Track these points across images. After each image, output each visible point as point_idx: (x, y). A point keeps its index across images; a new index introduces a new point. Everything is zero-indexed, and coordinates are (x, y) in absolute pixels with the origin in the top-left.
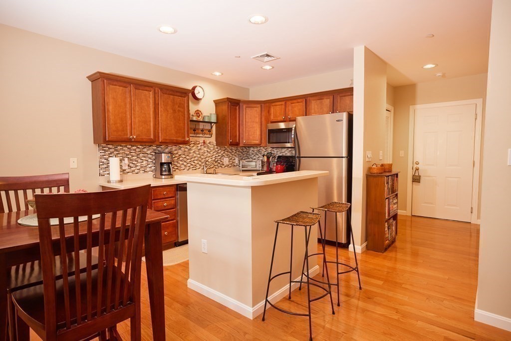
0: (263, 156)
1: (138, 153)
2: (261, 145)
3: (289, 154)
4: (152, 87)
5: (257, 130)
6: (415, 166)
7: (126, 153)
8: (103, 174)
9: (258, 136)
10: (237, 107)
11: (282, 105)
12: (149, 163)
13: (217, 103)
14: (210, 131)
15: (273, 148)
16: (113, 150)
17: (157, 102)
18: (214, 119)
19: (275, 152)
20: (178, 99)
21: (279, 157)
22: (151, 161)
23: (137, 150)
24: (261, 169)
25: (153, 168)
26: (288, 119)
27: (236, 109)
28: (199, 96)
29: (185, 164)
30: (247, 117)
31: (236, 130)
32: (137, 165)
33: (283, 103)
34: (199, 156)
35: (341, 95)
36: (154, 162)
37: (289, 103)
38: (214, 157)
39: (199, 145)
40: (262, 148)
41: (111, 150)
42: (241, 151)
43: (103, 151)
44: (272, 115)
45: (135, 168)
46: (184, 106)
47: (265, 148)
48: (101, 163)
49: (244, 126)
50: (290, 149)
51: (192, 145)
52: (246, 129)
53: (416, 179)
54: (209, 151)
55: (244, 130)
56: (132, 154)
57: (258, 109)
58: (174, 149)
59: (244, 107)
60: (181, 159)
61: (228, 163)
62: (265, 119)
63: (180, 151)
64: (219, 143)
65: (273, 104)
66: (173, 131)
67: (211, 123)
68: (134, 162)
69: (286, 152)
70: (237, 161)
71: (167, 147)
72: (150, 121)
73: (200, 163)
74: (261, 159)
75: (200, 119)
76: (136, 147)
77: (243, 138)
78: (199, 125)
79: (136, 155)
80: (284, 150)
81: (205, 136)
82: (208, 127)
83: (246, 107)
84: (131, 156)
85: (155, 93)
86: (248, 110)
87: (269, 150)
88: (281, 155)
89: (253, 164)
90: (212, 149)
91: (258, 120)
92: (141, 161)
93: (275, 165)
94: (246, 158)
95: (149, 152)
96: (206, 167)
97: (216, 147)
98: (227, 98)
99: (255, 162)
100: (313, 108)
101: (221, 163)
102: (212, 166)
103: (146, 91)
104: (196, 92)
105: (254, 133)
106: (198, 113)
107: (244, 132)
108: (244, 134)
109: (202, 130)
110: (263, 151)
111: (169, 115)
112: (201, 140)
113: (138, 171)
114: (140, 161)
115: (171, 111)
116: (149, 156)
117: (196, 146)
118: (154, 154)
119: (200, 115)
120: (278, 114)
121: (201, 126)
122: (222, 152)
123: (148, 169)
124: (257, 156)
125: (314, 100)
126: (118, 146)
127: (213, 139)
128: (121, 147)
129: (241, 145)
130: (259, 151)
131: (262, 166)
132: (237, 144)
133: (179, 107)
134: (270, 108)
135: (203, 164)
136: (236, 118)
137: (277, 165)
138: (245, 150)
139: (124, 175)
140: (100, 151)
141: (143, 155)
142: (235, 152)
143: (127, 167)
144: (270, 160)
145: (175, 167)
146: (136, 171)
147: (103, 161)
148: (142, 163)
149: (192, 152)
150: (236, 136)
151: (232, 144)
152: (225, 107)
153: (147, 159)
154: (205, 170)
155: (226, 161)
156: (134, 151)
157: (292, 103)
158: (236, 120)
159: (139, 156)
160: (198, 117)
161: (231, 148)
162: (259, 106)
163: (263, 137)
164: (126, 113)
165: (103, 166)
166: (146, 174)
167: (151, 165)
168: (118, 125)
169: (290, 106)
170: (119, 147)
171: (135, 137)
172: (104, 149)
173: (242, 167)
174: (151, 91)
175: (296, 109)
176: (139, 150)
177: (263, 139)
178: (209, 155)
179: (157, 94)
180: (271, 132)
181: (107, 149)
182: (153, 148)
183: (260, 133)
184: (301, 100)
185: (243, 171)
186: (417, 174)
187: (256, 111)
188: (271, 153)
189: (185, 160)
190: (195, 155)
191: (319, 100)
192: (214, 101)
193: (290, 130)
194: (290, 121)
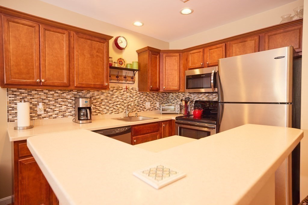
0: (182, 100)
1: (56, 98)
2: (180, 91)
3: (205, 99)
4: (66, 29)
5: (175, 76)
7: (42, 97)
8: (12, 119)
9: (177, 83)
10: (158, 56)
11: (200, 52)
12: (68, 108)
13: (140, 52)
14: (132, 78)
15: (190, 93)
16: (27, 95)
17: (72, 46)
18: (135, 67)
19: (193, 97)
20: (96, 45)
21: (196, 102)
22: (71, 105)
23: (55, 95)
24: (179, 112)
25: (73, 112)
26: (207, 65)
27: (156, 58)
28: (122, 45)
29: (107, 108)
30: (166, 65)
31: (157, 77)
32: (55, 109)
33: (201, 50)
34: (121, 100)
35: (270, 34)
36: (74, 106)
37: (207, 50)
38: (136, 101)
39: (122, 91)
40: (180, 93)
41: (23, 95)
42: (162, 96)
43: (13, 96)
44: (190, 62)
45: (52, 113)
46: (103, 52)
47: (183, 93)
48: (11, 109)
49: (164, 73)
50: (207, 95)
51: (115, 91)
52: (165, 76)
54: (132, 96)
55: (164, 77)
56: (49, 98)
57: (177, 58)
58: (96, 94)
59: (164, 56)
60: (103, 103)
61: (149, 107)
62: (183, 67)
63: (102, 96)
64: (141, 89)
66: (90, 76)
67: (134, 70)
68: (51, 107)
69: (203, 97)
70: (158, 105)
71: (89, 92)
72: (63, 65)
73: (123, 107)
74: (179, 103)
75: (123, 66)
76: (54, 92)
77: (163, 84)
78: (122, 72)
79: (54, 100)
80: (201, 96)
81: (128, 82)
82: (130, 74)
83: (166, 56)
84: (47, 101)
85: (69, 36)
86: (168, 59)
87: (187, 95)
88: (197, 100)
89: (172, 107)
90: (134, 94)
91: (176, 67)
92: (60, 106)
93: (193, 109)
94: (166, 102)
95: (68, 97)
96: (128, 110)
97: (138, 92)
98: (148, 47)
99: (174, 106)
100: (234, 51)
101: (143, 107)
102: (134, 110)
103: (59, 33)
104: (119, 42)
105: (173, 79)
106: (121, 61)
107: (164, 79)
108: (164, 80)
109: (125, 77)
110: (181, 96)
111: (86, 59)
112: (124, 86)
113: (56, 115)
114: (58, 105)
115: (87, 55)
116: (68, 101)
117: (119, 91)
118: (74, 98)
119: (122, 63)
120: (196, 61)
121: (124, 73)
122: (145, 97)
123: (67, 114)
124: (176, 101)
125: (235, 44)
126: (33, 90)
127: (136, 86)
128: (36, 92)
129: (161, 90)
130: (177, 96)
131: (181, 109)
132: (158, 90)
133: (97, 52)
134: (188, 55)
135: (126, 108)
136: (156, 66)
137: (195, 109)
138: (165, 95)
139: (39, 120)
140: (10, 96)
141: (62, 100)
142: (156, 97)
143: (43, 112)
144: (188, 104)
145: (97, 112)
146: (54, 116)
147: (12, 106)
148: (61, 108)
149: (115, 97)
150: (156, 82)
151: (152, 90)
152: (146, 56)
153: (67, 103)
154: (127, 114)
155: (148, 105)
156: (52, 96)
157: (210, 50)
158: (157, 68)
159: (57, 101)
160: (121, 65)
161: (152, 93)
162: (178, 54)
163: (182, 83)
164: (32, 55)
165: (12, 111)
166: (65, 118)
167: (71, 110)
168: (22, 67)
169: (208, 53)
170: (34, 92)
171: (43, 80)
172: (15, 93)
173: (163, 111)
174: (64, 34)
175: (214, 54)
176: (58, 95)
177: (181, 85)
178: (132, 100)
179: (73, 37)
180: (189, 78)
181: (19, 93)
182: (74, 93)
183: (178, 80)
184: (220, 45)
185: (163, 114)
187: (175, 59)
188: (188, 98)
189: (108, 104)
190: (118, 100)
191: (241, 42)
192: (136, 51)
193: (209, 75)
194: (208, 66)
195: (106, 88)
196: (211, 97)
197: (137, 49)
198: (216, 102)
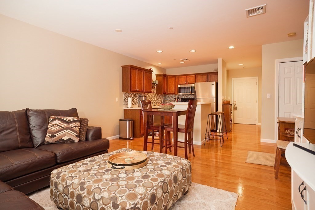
0: (175, 98)
2: (175, 94)
3: (186, 98)
6: (235, 103)
10: (166, 78)
13: (157, 76)
17: (144, 76)
19: (180, 97)
20: (149, 75)
21: (181, 99)
30: (169, 82)
33: (185, 76)
34: (151, 98)
35: (210, 74)
37: (188, 76)
38: (156, 98)
42: (164, 96)
44: (180, 81)
49: (168, 85)
50: (186, 96)
53: (235, 108)
54: (154, 96)
55: (168, 87)
59: (168, 77)
62: (177, 83)
64: (157, 93)
65: (181, 77)
66: (148, 88)
77: (168, 91)
80: (183, 96)
85: (143, 72)
86: (170, 79)
91: (173, 83)
100: (199, 79)
105: (172, 88)
108: (168, 89)
109: (153, 87)
115: (147, 79)
120: (183, 81)
121: (153, 85)
122: (158, 97)
123: (137, 103)
125: (199, 76)
127: (155, 91)
133: (149, 77)
134: (179, 78)
136: (165, 82)
139: (133, 105)
140: (124, 95)
147: (125, 99)
150: (165, 90)
151: (164, 93)
152: (162, 78)
161: (161, 95)
162: (174, 77)
165: (125, 101)
168: (134, 85)
169: (188, 78)
175: (191, 79)
177: (176, 91)
178: (154, 98)
180: (180, 88)
183: (174, 89)
184: (193, 76)
186: (235, 106)
187: (173, 79)
193: (189, 87)
194: (189, 84)
195: (151, 92)
196: (188, 97)
197: (156, 74)
198: (193, 99)
